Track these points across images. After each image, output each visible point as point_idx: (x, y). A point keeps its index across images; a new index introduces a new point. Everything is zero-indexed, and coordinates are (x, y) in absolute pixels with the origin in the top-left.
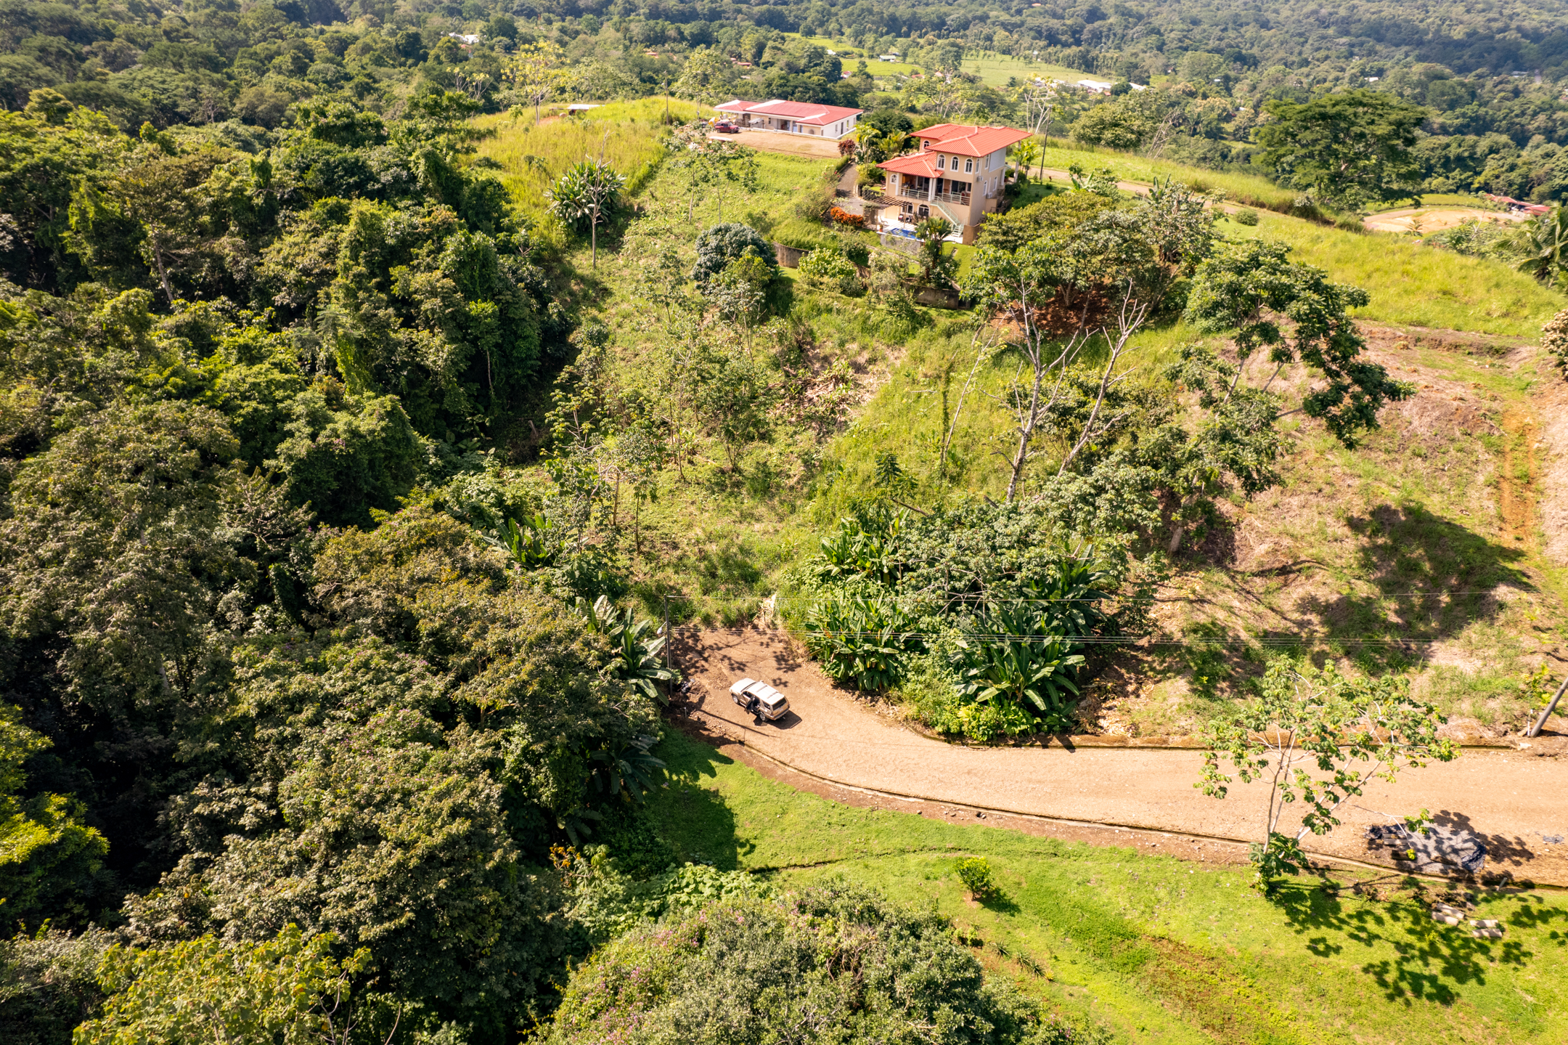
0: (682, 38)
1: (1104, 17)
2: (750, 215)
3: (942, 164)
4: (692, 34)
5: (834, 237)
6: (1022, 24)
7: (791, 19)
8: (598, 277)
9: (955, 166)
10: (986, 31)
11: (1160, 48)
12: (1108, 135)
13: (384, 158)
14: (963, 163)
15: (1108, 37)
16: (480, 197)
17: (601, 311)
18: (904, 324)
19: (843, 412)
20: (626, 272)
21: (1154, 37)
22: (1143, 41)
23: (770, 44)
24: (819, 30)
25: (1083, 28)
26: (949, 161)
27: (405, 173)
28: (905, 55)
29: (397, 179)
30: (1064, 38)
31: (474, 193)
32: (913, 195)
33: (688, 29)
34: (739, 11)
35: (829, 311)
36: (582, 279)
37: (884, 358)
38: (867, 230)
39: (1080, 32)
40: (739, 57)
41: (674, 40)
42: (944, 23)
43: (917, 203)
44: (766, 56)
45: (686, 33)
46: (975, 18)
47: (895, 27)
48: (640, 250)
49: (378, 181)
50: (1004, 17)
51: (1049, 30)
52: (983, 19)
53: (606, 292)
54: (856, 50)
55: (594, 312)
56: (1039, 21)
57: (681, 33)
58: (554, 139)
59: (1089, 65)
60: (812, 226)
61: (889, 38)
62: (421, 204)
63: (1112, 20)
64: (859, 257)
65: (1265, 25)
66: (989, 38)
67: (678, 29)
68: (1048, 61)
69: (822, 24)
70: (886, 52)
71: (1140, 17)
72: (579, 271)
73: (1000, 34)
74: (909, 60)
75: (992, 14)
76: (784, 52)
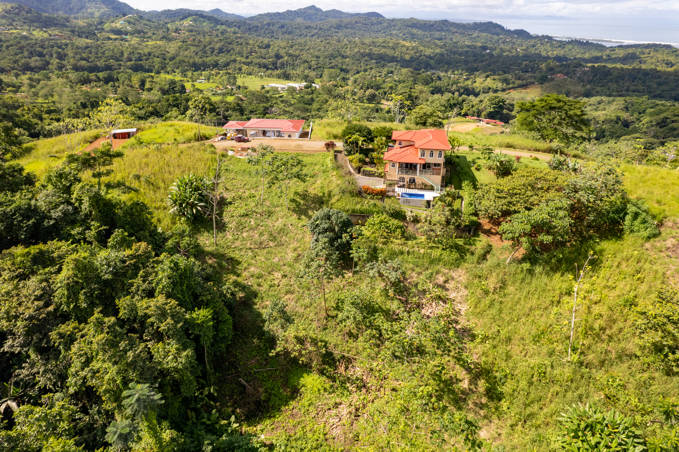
0: (99, 80)
1: (282, 57)
2: (296, 193)
3: (423, 155)
4: (104, 77)
5: (375, 205)
6: (252, 62)
7: (147, 67)
8: (221, 250)
9: (432, 155)
10: (238, 66)
11: (310, 68)
12: (430, 121)
13: (50, 199)
14: (436, 154)
15: (287, 65)
16: (132, 215)
17: (238, 275)
18: (455, 255)
19: (457, 322)
20: (238, 243)
21: (307, 64)
22: (302, 66)
23: (148, 80)
24: (162, 71)
25: (277, 62)
26: (427, 153)
27: (70, 208)
28: (209, 79)
29: (65, 214)
30: (270, 67)
31: (126, 213)
32: (407, 173)
33: (101, 75)
34: (120, 65)
35: (402, 253)
36: (212, 255)
37: (453, 279)
38: (389, 197)
39: (276, 63)
40: (132, 87)
41: (95, 81)
42: (218, 64)
43: (407, 177)
44: (147, 85)
45: (101, 77)
46: (231, 61)
47: (197, 67)
48: (240, 227)
49: (50, 218)
50: (244, 60)
51: (264, 64)
52: (235, 61)
53: (234, 262)
54: (185, 79)
55: (233, 278)
56: (258, 61)
57: (98, 78)
58: (144, 160)
59: (287, 77)
60: (357, 199)
61: (199, 72)
62: (88, 228)
63: (286, 58)
64: (399, 215)
65: (344, 57)
66: (240, 69)
67: (96, 75)
68: (269, 77)
69: (163, 69)
70: (198, 79)
71: (297, 57)
72: (207, 249)
73: (244, 67)
74: (211, 81)
75: (238, 59)
76: (156, 83)
